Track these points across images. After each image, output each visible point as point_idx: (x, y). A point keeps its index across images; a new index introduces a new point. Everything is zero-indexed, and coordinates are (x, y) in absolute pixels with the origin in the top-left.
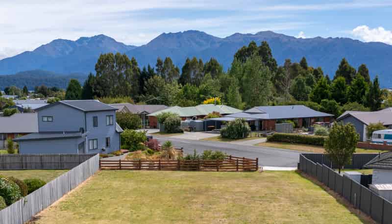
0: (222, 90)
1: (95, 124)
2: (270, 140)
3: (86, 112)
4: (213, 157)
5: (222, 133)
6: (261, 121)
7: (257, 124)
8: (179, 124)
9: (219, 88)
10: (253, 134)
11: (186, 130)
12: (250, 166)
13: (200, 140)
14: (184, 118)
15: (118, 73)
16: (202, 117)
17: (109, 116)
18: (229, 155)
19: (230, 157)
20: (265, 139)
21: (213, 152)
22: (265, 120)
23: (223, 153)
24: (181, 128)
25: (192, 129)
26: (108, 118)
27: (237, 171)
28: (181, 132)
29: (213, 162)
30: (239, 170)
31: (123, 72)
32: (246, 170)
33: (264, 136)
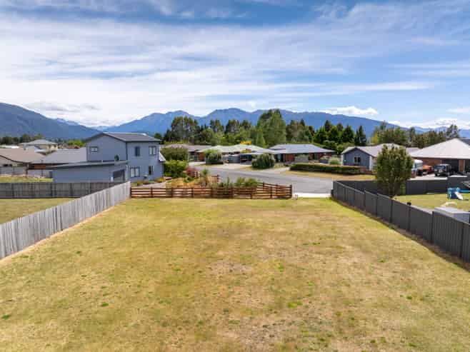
0: (251, 137)
1: (137, 154)
2: (292, 169)
3: (127, 142)
4: (247, 185)
5: (253, 164)
6: (282, 155)
7: (279, 157)
8: (220, 157)
9: (249, 136)
10: (277, 164)
11: (226, 162)
12: (284, 193)
13: (235, 170)
14: (224, 154)
15: (185, 129)
16: (237, 153)
17: (152, 147)
18: (262, 182)
19: (264, 184)
20: (288, 168)
21: (247, 179)
22: (285, 154)
23: (257, 180)
24: (222, 160)
25: (230, 161)
26: (151, 149)
27: (271, 198)
28: (222, 163)
29: (248, 190)
30: (273, 197)
31: (189, 128)
32: (280, 197)
33: (287, 166)
